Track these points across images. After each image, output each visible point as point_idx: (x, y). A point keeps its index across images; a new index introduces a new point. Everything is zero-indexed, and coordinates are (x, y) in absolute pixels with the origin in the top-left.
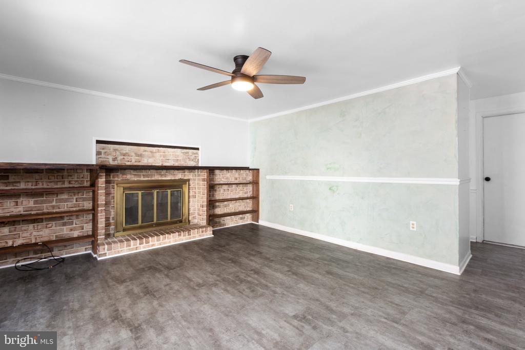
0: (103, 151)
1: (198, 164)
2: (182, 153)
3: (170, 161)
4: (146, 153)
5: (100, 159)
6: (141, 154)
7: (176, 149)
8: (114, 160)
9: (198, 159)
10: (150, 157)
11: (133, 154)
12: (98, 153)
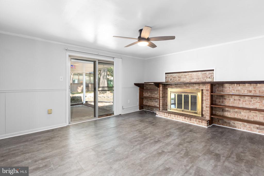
0: (167, 77)
1: (213, 80)
2: (202, 74)
3: (194, 79)
4: (183, 76)
5: (167, 80)
6: (180, 77)
7: (198, 72)
8: (171, 80)
9: (214, 77)
10: (184, 78)
11: (177, 77)
12: (166, 78)
